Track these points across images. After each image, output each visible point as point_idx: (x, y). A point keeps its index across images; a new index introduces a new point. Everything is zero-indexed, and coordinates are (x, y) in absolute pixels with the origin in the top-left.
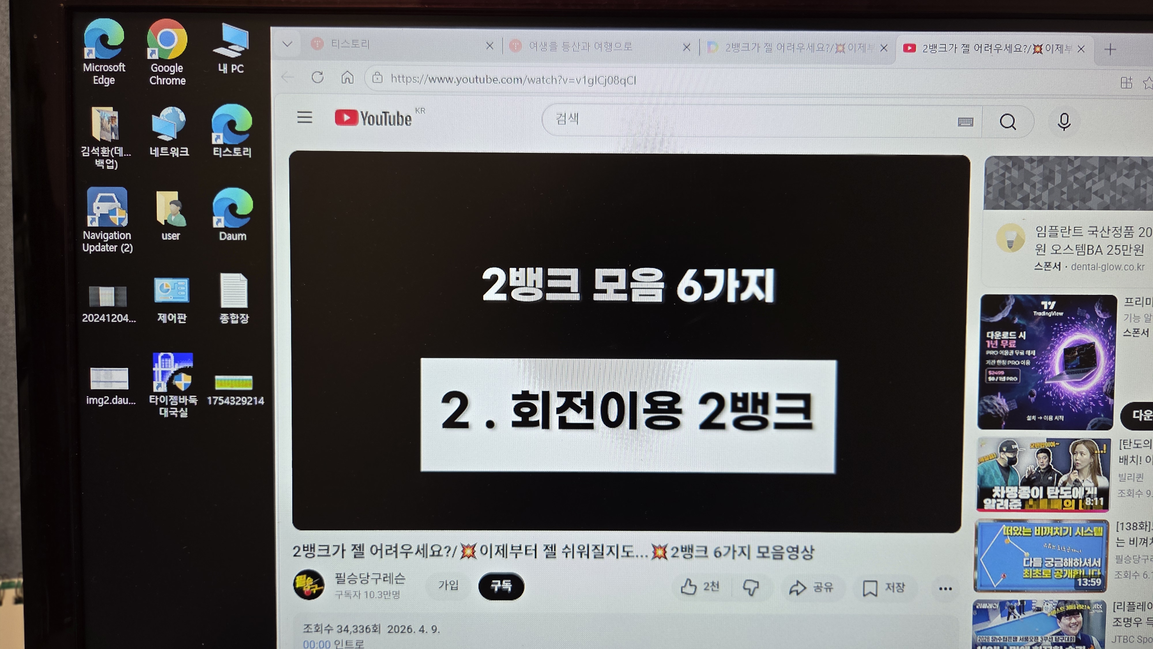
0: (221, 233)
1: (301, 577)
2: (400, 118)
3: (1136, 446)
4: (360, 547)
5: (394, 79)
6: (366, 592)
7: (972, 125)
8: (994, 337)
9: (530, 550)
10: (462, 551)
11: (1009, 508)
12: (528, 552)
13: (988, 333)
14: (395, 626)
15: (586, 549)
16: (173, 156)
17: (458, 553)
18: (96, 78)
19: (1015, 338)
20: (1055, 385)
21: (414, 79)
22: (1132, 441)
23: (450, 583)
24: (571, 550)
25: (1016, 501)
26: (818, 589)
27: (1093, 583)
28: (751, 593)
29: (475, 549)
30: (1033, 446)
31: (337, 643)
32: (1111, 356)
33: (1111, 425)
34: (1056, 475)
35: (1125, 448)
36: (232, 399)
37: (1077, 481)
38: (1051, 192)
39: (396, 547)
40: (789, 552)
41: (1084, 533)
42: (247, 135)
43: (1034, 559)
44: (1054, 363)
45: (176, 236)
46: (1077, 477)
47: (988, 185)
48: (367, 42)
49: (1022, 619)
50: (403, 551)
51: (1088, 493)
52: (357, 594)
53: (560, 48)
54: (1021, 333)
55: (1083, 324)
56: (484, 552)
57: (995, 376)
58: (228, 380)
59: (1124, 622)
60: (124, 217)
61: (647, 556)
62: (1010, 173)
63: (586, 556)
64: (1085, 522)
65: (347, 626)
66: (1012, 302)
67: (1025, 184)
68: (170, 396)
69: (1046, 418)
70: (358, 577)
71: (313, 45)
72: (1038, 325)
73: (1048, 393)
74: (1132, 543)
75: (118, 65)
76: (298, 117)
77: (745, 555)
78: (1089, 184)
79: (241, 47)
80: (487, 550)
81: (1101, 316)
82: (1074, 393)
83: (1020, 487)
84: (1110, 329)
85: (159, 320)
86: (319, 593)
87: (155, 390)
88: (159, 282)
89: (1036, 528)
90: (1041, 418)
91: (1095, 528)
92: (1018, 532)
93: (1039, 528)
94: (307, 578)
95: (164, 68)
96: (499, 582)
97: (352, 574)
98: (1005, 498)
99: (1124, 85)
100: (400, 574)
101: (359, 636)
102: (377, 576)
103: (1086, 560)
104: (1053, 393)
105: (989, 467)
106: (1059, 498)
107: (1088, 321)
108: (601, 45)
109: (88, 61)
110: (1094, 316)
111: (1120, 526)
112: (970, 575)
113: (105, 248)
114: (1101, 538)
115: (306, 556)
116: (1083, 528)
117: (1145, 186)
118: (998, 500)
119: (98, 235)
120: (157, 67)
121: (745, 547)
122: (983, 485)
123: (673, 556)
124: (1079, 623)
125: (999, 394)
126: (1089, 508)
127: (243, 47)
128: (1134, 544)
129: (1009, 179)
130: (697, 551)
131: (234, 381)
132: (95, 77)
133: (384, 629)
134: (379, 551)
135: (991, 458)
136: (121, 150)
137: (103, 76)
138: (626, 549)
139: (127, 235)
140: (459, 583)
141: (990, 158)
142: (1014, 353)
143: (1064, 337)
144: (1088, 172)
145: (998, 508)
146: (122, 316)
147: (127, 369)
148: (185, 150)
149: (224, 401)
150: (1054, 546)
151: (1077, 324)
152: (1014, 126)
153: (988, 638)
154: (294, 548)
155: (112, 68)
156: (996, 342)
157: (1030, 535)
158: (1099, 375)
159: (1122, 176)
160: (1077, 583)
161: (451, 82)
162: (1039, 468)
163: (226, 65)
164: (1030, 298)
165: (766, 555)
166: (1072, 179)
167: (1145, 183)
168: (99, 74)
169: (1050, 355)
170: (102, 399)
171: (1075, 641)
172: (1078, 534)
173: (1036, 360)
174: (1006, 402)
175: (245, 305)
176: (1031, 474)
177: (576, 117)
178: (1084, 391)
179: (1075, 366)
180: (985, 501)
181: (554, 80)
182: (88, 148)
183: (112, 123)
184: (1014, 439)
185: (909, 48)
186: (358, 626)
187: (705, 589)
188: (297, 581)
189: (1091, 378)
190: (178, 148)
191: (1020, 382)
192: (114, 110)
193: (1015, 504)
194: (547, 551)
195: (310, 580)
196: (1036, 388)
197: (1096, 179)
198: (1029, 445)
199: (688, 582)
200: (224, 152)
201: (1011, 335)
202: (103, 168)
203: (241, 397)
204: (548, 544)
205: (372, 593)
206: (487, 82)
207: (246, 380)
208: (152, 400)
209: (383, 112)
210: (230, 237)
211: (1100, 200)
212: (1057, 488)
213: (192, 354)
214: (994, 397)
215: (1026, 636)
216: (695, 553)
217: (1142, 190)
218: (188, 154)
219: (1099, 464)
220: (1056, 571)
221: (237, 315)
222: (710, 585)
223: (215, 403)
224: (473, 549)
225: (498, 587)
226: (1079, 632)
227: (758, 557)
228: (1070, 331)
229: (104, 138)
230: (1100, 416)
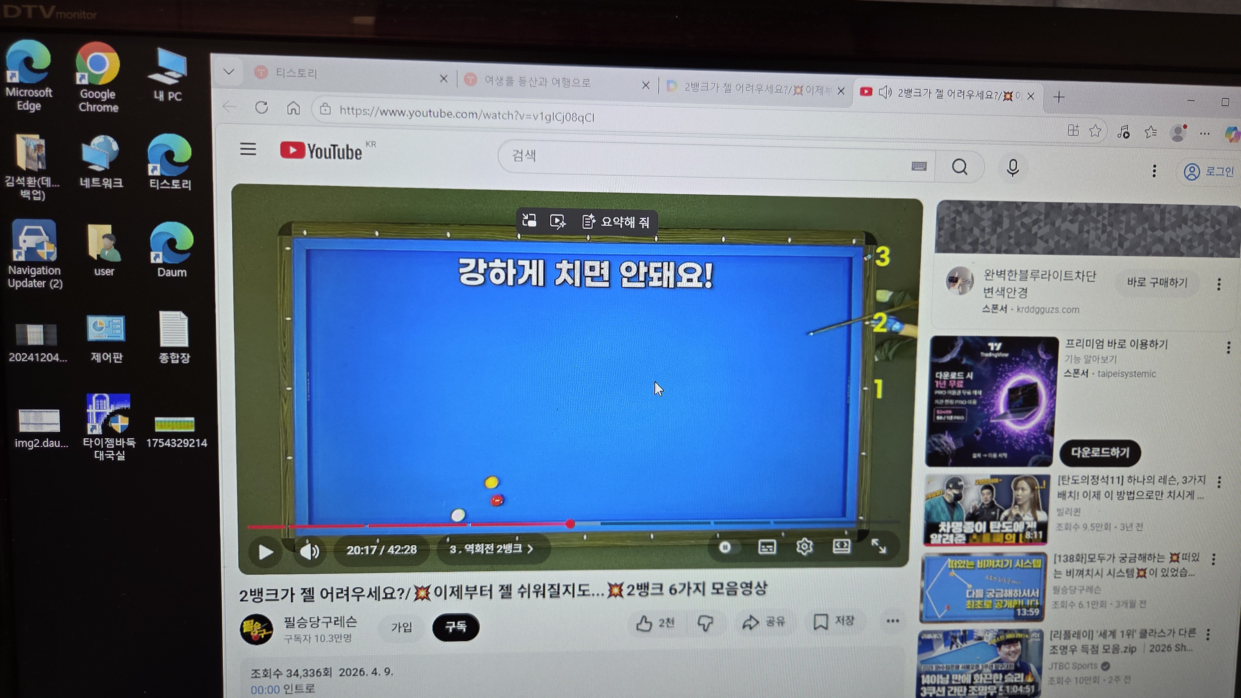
0: (159, 269)
1: (248, 622)
2: (350, 151)
3: (1074, 482)
4: (309, 591)
5: (343, 111)
6: (317, 636)
7: (925, 169)
8: (942, 377)
9: (486, 590)
10: (416, 593)
11: (954, 542)
12: (483, 593)
13: (937, 373)
14: (347, 669)
15: (542, 589)
16: (106, 187)
17: (412, 595)
18: (20, 104)
19: (963, 378)
20: (998, 423)
21: (365, 112)
22: (1071, 477)
23: (403, 625)
24: (527, 590)
25: (960, 536)
26: (771, 623)
27: (1031, 613)
28: (706, 628)
29: (429, 591)
30: (978, 482)
31: (287, 687)
32: (1052, 395)
33: (1050, 461)
34: (998, 510)
35: (1063, 484)
36: (173, 441)
37: (1018, 515)
38: (1000, 236)
39: (347, 590)
40: (742, 587)
41: (1024, 565)
42: (186, 167)
43: (977, 591)
44: (999, 403)
45: (109, 272)
46: (1018, 512)
47: (940, 228)
48: (314, 71)
49: (964, 648)
50: (354, 594)
51: (1029, 526)
52: (308, 637)
53: (516, 83)
54: (969, 374)
55: (1027, 365)
56: (438, 593)
57: (943, 415)
58: (169, 421)
59: (1060, 649)
60: (52, 251)
61: (603, 595)
62: (961, 217)
63: (542, 596)
64: (1024, 555)
65: (297, 671)
66: (960, 343)
67: (974, 228)
68: (107, 439)
69: (990, 455)
70: (308, 621)
71: (257, 74)
72: (985, 365)
73: (992, 432)
74: (1069, 574)
75: (45, 90)
76: (242, 149)
77: (700, 591)
78: (1034, 229)
79: (177, 73)
80: (441, 592)
81: (1044, 357)
82: (1017, 431)
83: (965, 523)
84: (1052, 370)
85: (92, 359)
86: (267, 637)
87: (89, 433)
88: (91, 320)
89: (978, 561)
90: (985, 455)
91: (1034, 561)
92: (962, 565)
93: (982, 561)
94: (254, 623)
95: (95, 95)
96: (454, 623)
97: (302, 618)
98: (951, 532)
99: (1071, 133)
100: (352, 618)
101: (309, 680)
102: (328, 620)
103: (1025, 591)
104: (997, 431)
105: (936, 504)
106: (1001, 532)
107: (1032, 362)
108: (559, 80)
109: (11, 85)
110: (1037, 357)
111: (1058, 559)
112: (915, 607)
113: (33, 284)
114: (1039, 570)
115: (253, 600)
116: (1022, 561)
117: (1088, 232)
118: (944, 535)
119: (25, 270)
120: (87, 92)
121: (700, 584)
122: (930, 520)
123: (629, 594)
124: (1018, 651)
125: (947, 433)
126: (1028, 541)
127: (181, 74)
128: (1070, 575)
129: (960, 223)
130: (653, 588)
131: (174, 423)
132: (19, 102)
133: (336, 672)
134: (330, 595)
135: (938, 494)
136: (48, 180)
137: (28, 101)
138: (582, 588)
139: (56, 271)
140: (412, 625)
141: (942, 203)
142: (962, 394)
143: (1009, 377)
144: (1035, 217)
145: (944, 542)
146: (51, 355)
147: (59, 410)
148: (119, 181)
149: (165, 443)
150: (995, 578)
151: (1021, 365)
152: (966, 170)
153: (932, 667)
154: (241, 593)
155: (38, 93)
156: (945, 383)
157: (973, 567)
158: (1040, 414)
159: (1067, 223)
160: (1016, 612)
161: (403, 115)
162: (983, 504)
163: (163, 92)
164: (977, 339)
165: (720, 591)
166: (1018, 224)
167: (1088, 228)
168: (24, 99)
169: (996, 395)
170: (32, 442)
171: (1013, 669)
172: (1018, 567)
173: (982, 399)
174: (953, 439)
175: (186, 345)
176: (975, 510)
177: (532, 155)
178: (1025, 430)
179: (1018, 405)
180: (932, 536)
181: (510, 116)
182: (13, 177)
183: (39, 151)
184: (961, 476)
185: (866, 92)
186: (309, 670)
187: (661, 626)
188: (244, 626)
189: (1033, 417)
190: (110, 180)
191: (966, 420)
192: (41, 138)
193: (960, 538)
194: (502, 591)
195: (258, 625)
196: (982, 427)
197: (1042, 224)
198: (973, 482)
199: (644, 620)
200: (162, 184)
201: (959, 375)
202: (29, 199)
203: (183, 440)
204: (502, 584)
205: (323, 637)
206: (441, 116)
207: (188, 421)
208: (86, 443)
209: (332, 145)
210: (169, 273)
211: (1046, 245)
212: (999, 523)
213: (129, 395)
214: (942, 436)
215: (968, 664)
216: (650, 591)
217: (1085, 235)
218: (122, 185)
219: (1038, 499)
220: (997, 602)
221: (178, 354)
222: (666, 621)
223: (155, 446)
224: (427, 591)
225: (453, 629)
226: (1018, 660)
227: (713, 593)
228: (1014, 372)
229: (30, 168)
230: (1040, 453)
